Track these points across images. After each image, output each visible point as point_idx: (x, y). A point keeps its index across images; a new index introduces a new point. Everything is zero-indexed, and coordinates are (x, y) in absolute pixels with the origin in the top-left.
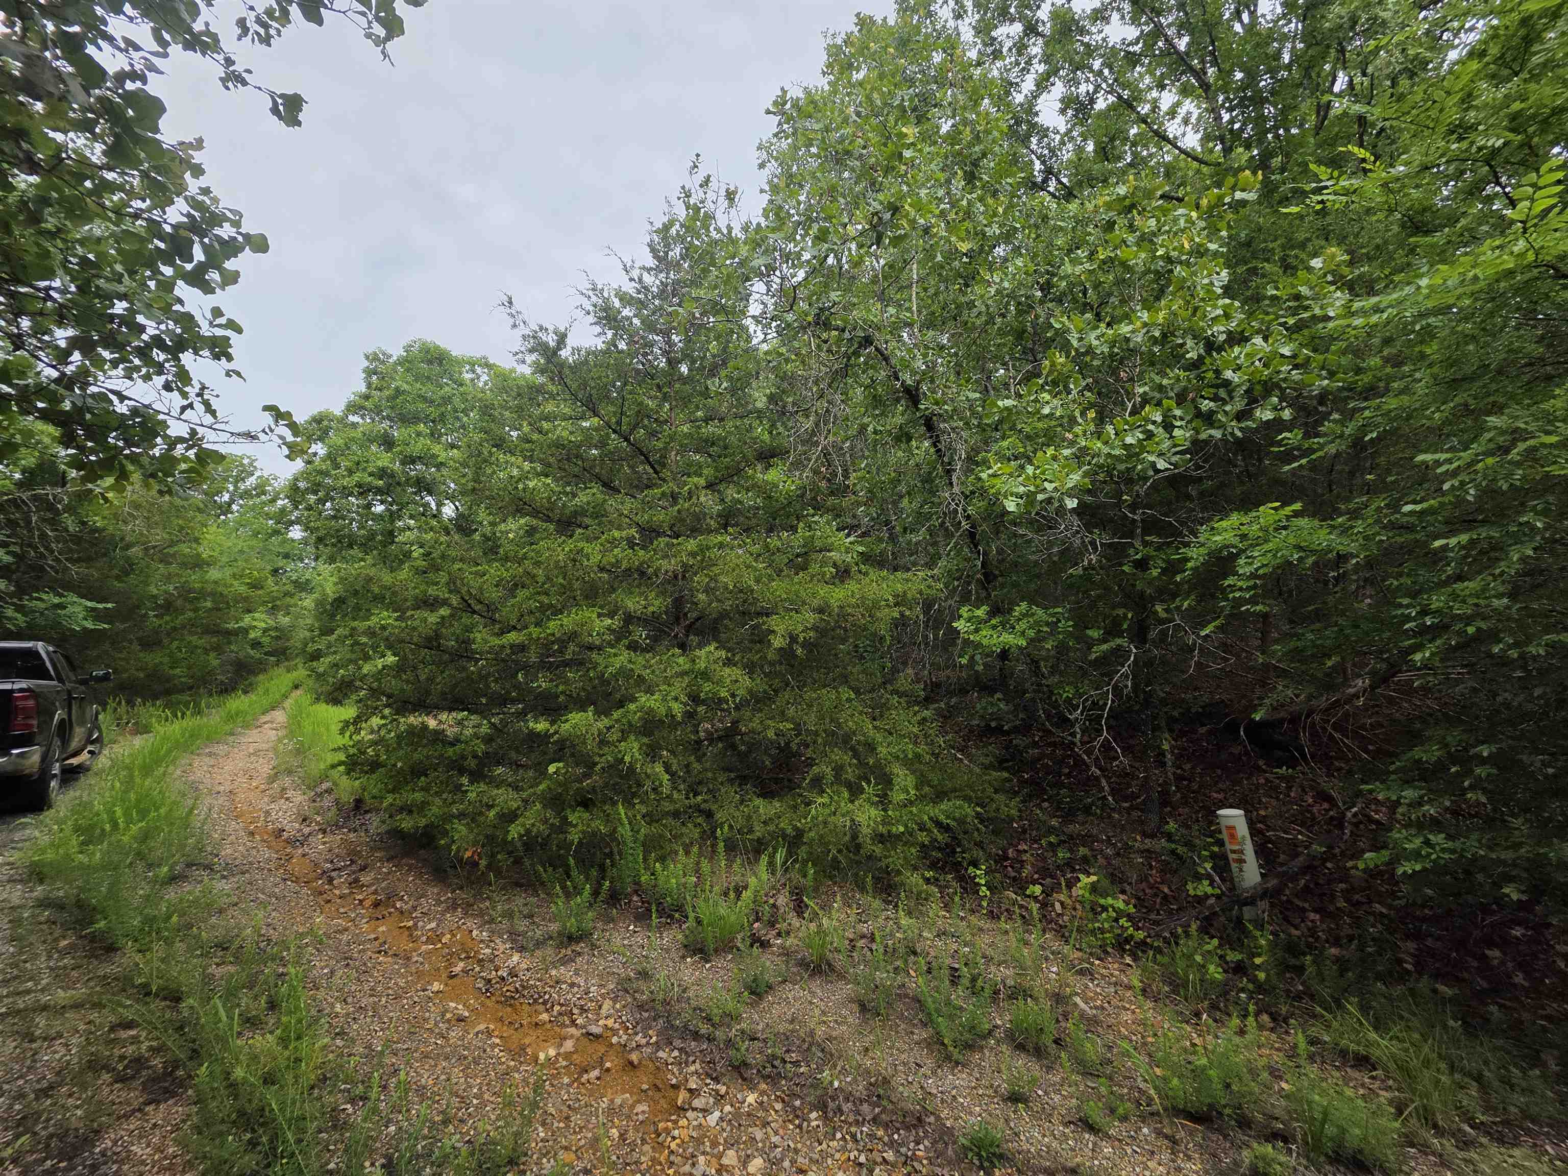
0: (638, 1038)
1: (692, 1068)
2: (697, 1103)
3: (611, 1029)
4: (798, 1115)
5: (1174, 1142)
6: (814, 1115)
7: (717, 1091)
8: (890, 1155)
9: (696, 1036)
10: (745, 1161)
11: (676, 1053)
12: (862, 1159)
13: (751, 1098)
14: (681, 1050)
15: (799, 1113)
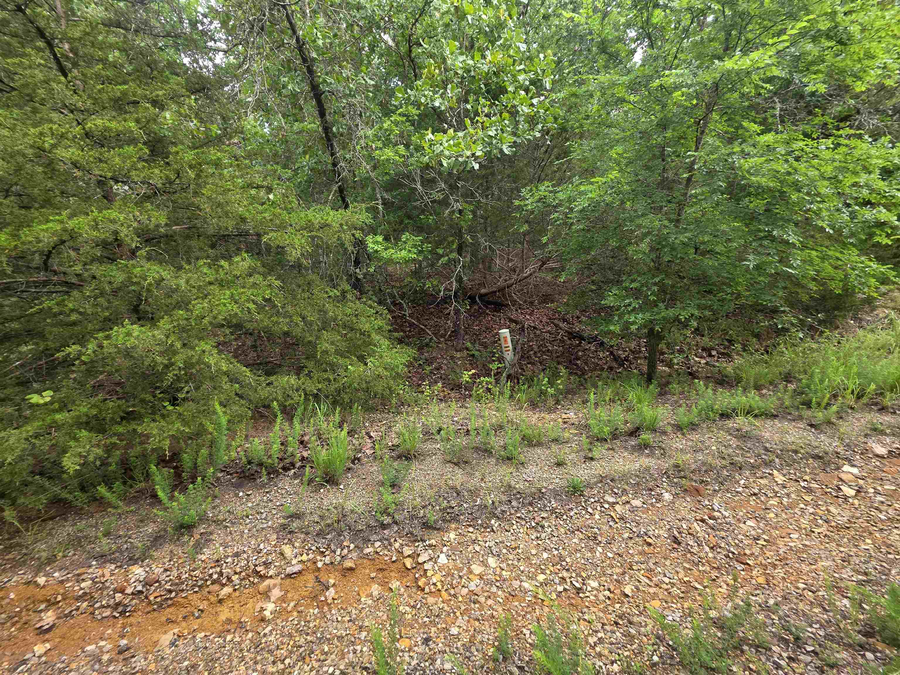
0: (338, 553)
1: (397, 545)
2: (421, 560)
3: (309, 560)
4: (487, 526)
5: (613, 449)
6: (493, 522)
7: (430, 546)
8: (544, 515)
9: (384, 526)
10: (485, 564)
11: (378, 544)
12: (534, 524)
13: (452, 535)
14: (380, 540)
15: (485, 525)
